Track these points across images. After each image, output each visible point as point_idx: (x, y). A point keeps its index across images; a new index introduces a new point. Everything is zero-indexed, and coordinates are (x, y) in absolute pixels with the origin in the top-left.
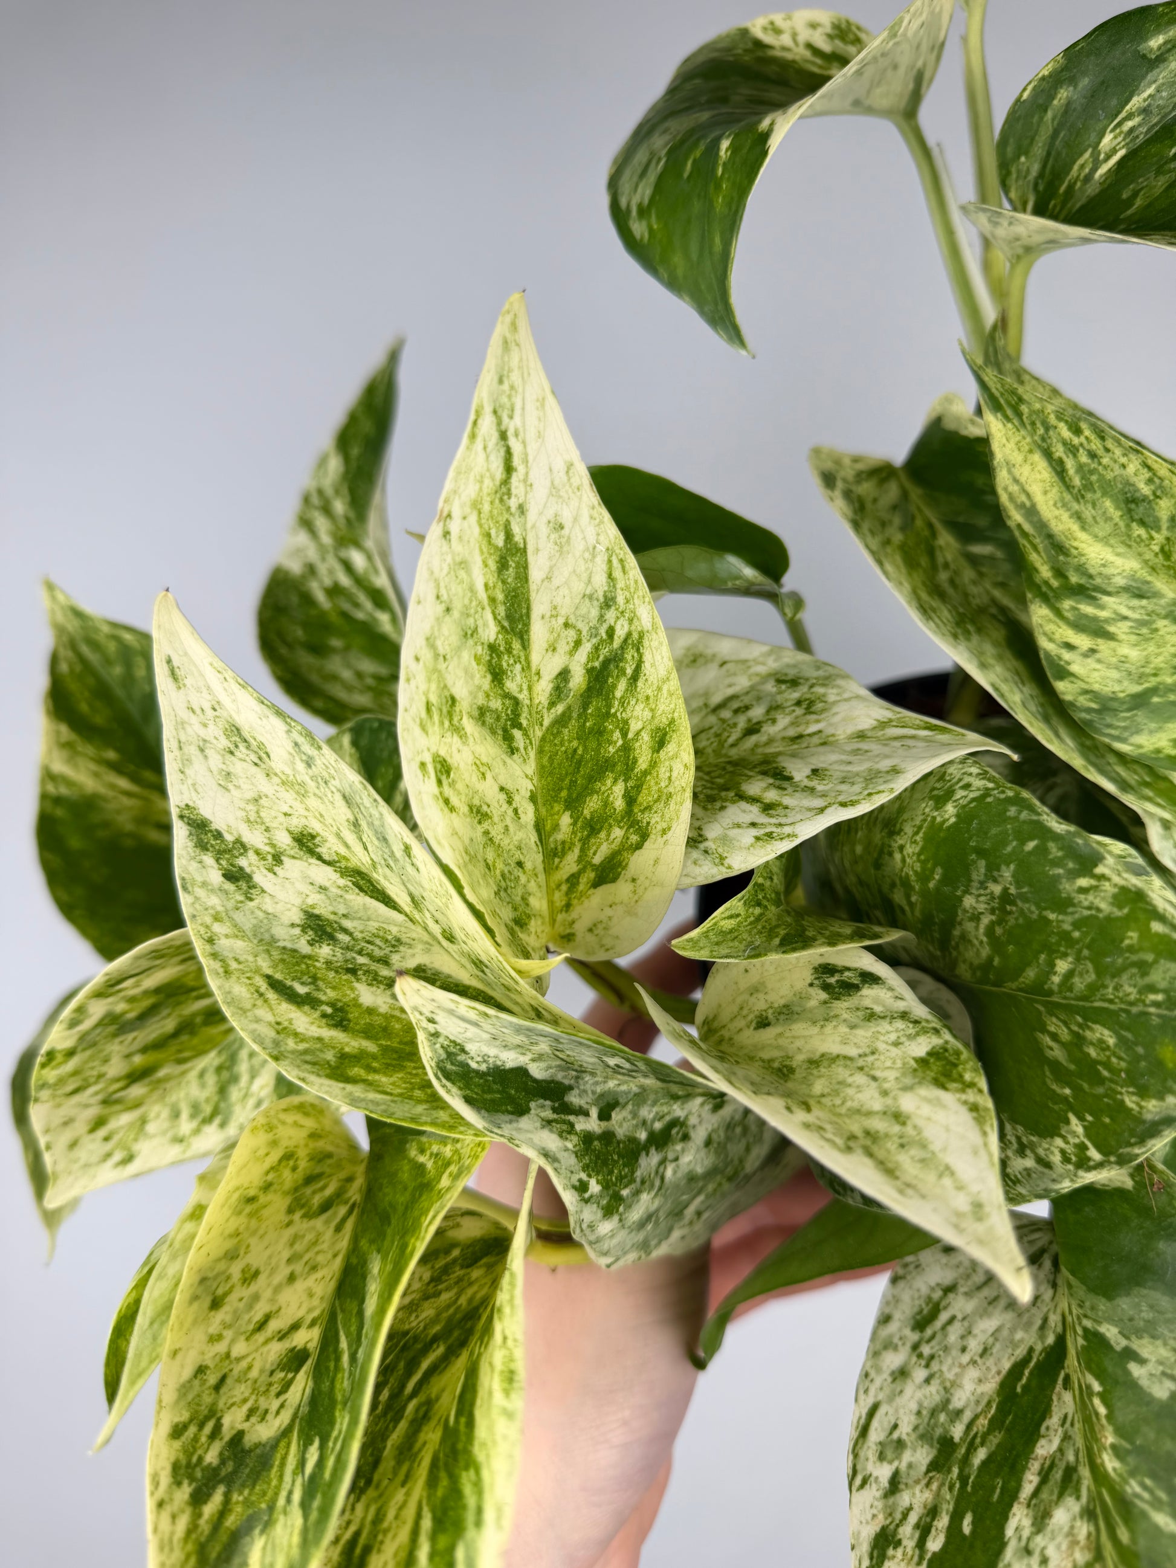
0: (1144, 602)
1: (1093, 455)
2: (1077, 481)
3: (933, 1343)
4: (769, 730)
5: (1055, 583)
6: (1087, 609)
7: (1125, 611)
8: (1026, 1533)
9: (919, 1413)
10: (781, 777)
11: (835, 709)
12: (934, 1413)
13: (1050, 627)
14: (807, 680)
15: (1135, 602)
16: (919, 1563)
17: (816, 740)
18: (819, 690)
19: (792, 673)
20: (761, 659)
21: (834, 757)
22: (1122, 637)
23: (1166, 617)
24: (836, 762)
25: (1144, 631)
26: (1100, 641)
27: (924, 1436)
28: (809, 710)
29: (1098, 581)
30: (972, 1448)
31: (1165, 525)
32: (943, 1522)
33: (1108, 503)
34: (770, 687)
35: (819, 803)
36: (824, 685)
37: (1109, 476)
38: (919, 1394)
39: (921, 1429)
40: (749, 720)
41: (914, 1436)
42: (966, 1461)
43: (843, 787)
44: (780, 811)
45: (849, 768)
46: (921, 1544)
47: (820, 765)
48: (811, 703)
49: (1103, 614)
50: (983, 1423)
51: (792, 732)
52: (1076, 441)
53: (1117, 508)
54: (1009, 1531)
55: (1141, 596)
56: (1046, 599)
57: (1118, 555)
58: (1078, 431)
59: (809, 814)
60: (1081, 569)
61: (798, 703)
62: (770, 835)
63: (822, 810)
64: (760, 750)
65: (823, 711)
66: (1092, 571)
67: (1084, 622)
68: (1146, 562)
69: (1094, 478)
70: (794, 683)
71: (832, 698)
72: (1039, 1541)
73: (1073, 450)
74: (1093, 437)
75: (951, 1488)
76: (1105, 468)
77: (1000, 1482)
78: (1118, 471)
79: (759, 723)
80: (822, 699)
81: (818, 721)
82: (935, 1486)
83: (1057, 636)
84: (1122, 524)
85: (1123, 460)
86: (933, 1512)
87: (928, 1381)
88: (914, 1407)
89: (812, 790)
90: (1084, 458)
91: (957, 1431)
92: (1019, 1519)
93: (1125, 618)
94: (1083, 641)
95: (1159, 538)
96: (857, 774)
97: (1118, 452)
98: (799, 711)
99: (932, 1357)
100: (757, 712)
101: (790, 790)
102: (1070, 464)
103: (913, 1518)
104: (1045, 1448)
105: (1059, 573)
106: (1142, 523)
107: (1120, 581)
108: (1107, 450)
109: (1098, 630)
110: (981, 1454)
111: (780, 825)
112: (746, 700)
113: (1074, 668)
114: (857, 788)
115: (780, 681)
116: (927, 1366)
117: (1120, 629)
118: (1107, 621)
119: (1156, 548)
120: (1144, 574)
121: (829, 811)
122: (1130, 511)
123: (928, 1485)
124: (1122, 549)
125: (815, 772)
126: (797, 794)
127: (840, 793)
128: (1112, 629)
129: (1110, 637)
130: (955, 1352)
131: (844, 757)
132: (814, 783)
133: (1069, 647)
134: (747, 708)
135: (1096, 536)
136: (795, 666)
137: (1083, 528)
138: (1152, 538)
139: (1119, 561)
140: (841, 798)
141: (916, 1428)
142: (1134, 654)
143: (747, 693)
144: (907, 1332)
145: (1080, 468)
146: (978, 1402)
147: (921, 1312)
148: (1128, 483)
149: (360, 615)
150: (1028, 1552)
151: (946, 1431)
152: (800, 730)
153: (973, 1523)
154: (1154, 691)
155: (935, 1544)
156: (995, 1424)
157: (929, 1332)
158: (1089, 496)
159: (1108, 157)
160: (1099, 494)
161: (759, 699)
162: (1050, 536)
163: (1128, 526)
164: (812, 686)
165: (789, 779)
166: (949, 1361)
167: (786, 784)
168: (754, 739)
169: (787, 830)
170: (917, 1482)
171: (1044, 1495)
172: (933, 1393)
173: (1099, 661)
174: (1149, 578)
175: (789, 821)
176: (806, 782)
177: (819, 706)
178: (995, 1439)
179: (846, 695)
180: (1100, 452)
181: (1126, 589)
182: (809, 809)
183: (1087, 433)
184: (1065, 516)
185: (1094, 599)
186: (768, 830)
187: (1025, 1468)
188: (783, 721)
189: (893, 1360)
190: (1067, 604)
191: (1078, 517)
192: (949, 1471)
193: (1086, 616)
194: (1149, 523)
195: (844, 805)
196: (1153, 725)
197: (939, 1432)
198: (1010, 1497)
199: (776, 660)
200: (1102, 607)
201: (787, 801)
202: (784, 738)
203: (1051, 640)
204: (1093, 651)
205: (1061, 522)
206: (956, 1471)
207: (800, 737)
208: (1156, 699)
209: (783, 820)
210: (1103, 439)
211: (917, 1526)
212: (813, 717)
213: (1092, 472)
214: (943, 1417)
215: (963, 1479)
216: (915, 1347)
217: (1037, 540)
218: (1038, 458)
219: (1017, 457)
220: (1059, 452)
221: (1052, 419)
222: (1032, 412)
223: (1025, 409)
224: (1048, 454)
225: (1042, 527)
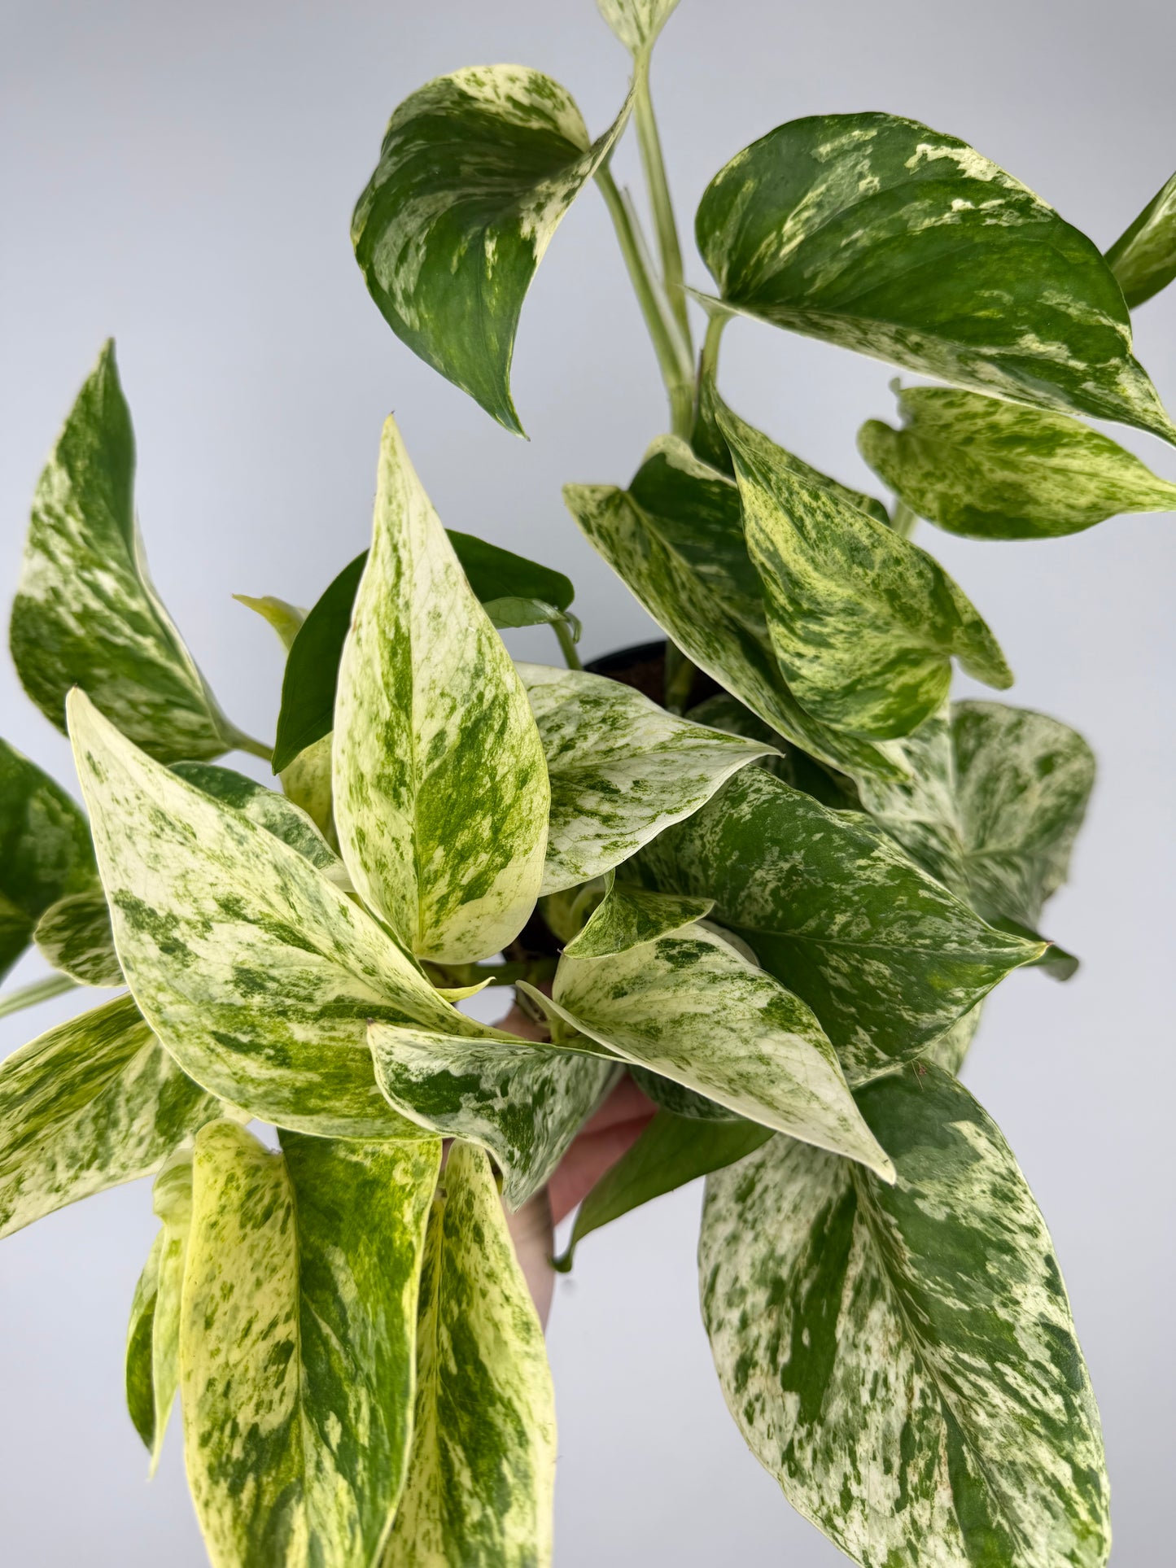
0: (856, 618)
1: (827, 516)
2: (813, 534)
4: (583, 746)
5: (790, 609)
6: (814, 627)
7: (841, 626)
10: (609, 791)
11: (636, 725)
13: (785, 642)
14: (607, 700)
15: (849, 619)
17: (625, 753)
18: (619, 708)
19: (593, 694)
20: (564, 684)
21: (648, 769)
22: (838, 645)
23: (869, 627)
24: (651, 773)
25: (854, 639)
26: (822, 650)
28: (614, 727)
29: (824, 606)
31: (877, 566)
33: (836, 551)
34: (576, 708)
35: (649, 812)
36: (624, 704)
37: (839, 531)
40: (563, 738)
43: (665, 796)
44: (617, 821)
45: (664, 778)
47: (639, 777)
48: (615, 721)
49: (826, 630)
51: (603, 747)
52: (814, 504)
53: (843, 554)
55: (853, 615)
56: (782, 620)
57: (839, 586)
58: (816, 497)
59: (644, 823)
60: (812, 599)
61: (604, 721)
62: (615, 844)
63: (653, 818)
64: (578, 764)
65: (626, 726)
66: (820, 600)
67: (812, 636)
68: (859, 590)
69: (827, 533)
70: (596, 703)
71: (631, 715)
73: (812, 511)
74: (828, 503)
76: (837, 525)
78: (846, 528)
79: (571, 740)
80: (623, 716)
81: (624, 736)
83: (791, 648)
84: (845, 566)
85: (851, 520)
89: (639, 800)
90: (820, 518)
93: (842, 631)
94: (810, 651)
95: (872, 574)
96: (673, 784)
97: (847, 515)
98: (605, 728)
100: (569, 731)
101: (620, 802)
102: (808, 521)
105: (793, 601)
106: (861, 564)
107: (839, 605)
108: (839, 513)
109: (821, 642)
111: (622, 834)
112: (557, 720)
113: (804, 672)
114: (677, 796)
115: (583, 702)
117: (837, 641)
118: (829, 635)
119: (868, 581)
120: (856, 598)
121: (659, 818)
122: (853, 556)
124: (842, 582)
125: (636, 783)
126: (628, 805)
127: (663, 802)
128: (832, 641)
129: (829, 646)
131: (656, 768)
132: (639, 794)
133: (800, 656)
134: (559, 727)
135: (825, 575)
136: (595, 688)
137: (816, 569)
138: (867, 574)
139: (840, 591)
140: (666, 807)
142: (846, 657)
143: (557, 713)
145: (817, 525)
148: (853, 537)
149: (120, 641)
152: (611, 744)
158: (822, 545)
159: (790, 239)
160: (830, 544)
161: (568, 718)
162: (789, 574)
163: (850, 567)
164: (612, 706)
165: (617, 791)
167: (615, 797)
168: (570, 754)
169: (629, 838)
173: (820, 664)
174: (860, 601)
175: (628, 830)
176: (632, 794)
177: (622, 722)
179: (643, 712)
180: (834, 513)
181: (844, 610)
182: (643, 819)
183: (824, 499)
184: (802, 560)
185: (821, 619)
186: (613, 840)
188: (593, 737)
190: (798, 625)
191: (813, 561)
193: (814, 633)
194: (866, 564)
195: (670, 812)
199: (576, 684)
200: (825, 625)
201: (621, 812)
202: (597, 752)
203: (786, 651)
204: (817, 657)
205: (798, 564)
207: (611, 750)
208: (859, 687)
209: (623, 830)
210: (837, 504)
212: (619, 732)
213: (826, 528)
217: (777, 576)
218: (781, 515)
219: (763, 513)
220: (800, 511)
221: (796, 487)
222: (778, 480)
223: (773, 477)
224: (790, 513)
225: (782, 567)
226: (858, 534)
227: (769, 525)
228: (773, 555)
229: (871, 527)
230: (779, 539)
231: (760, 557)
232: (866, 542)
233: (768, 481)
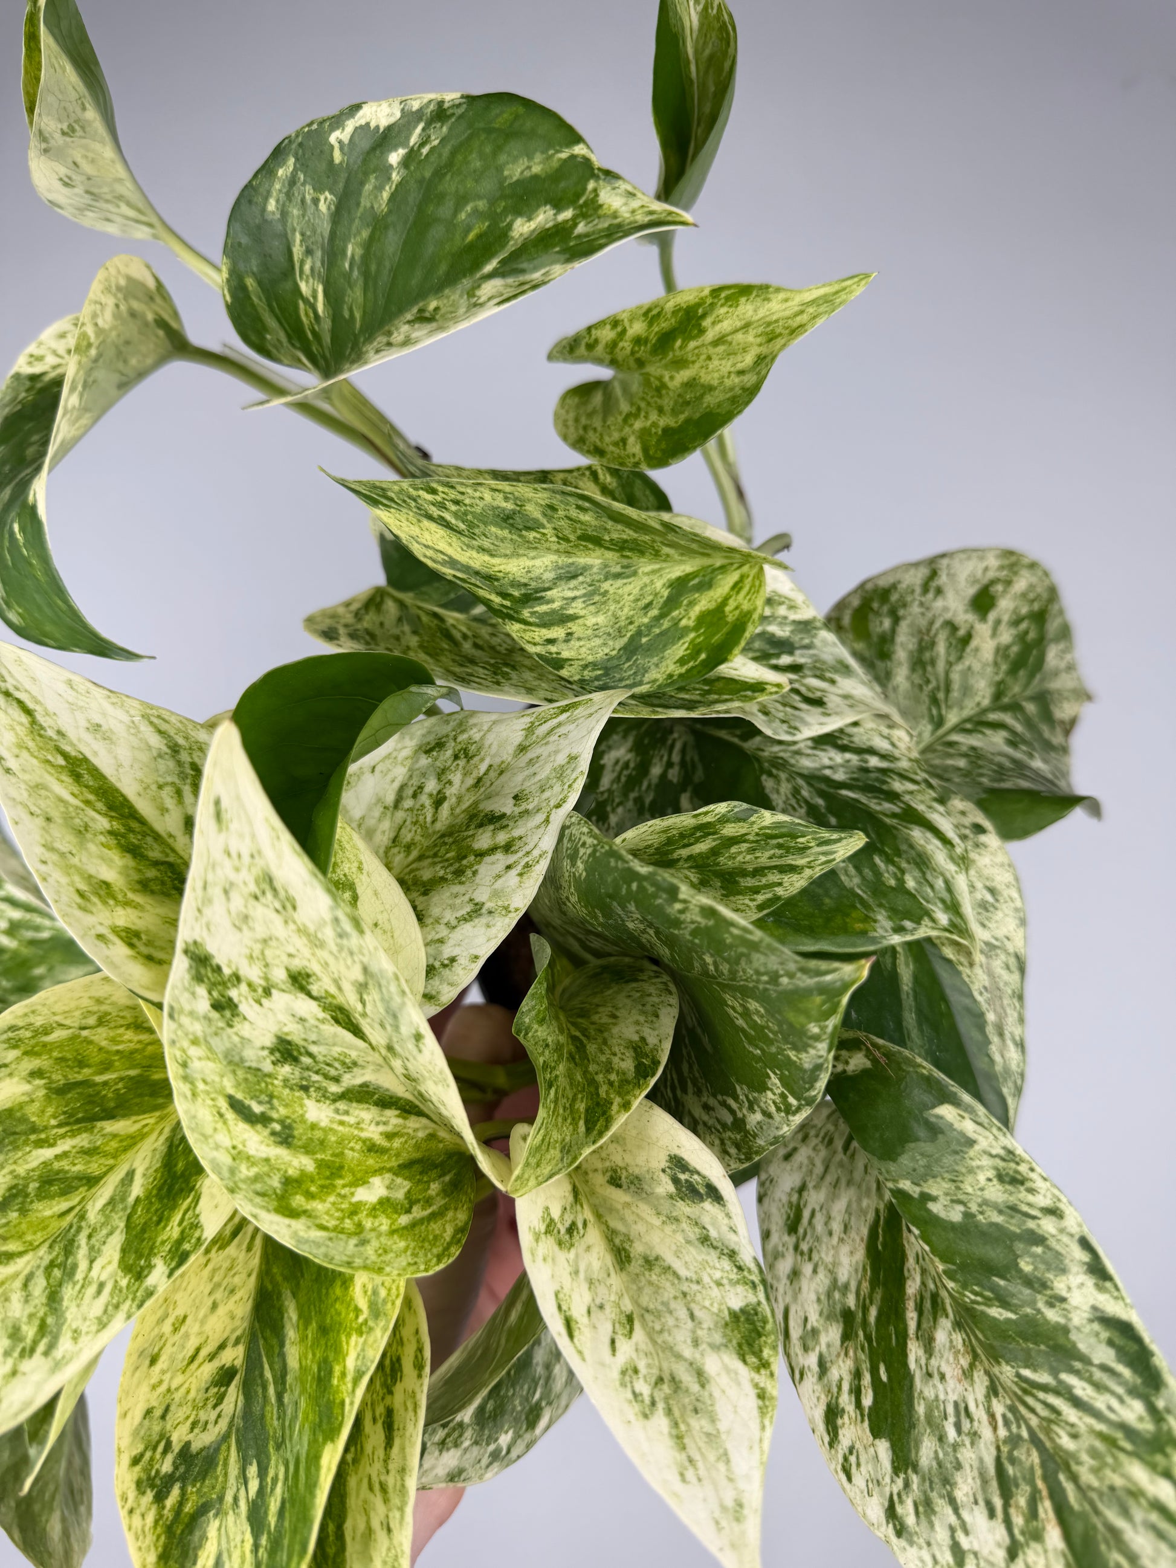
0: (581, 578)
1: (457, 502)
2: (462, 526)
3: (808, 1237)
5: (508, 603)
6: (543, 608)
7: (570, 594)
8: (923, 1362)
9: (819, 1300)
12: (829, 1295)
13: (528, 636)
14: (447, 736)
15: (573, 583)
16: (862, 1421)
19: (431, 739)
20: (400, 746)
22: (582, 613)
23: (606, 579)
25: (597, 598)
26: (570, 624)
27: (829, 1317)
29: (533, 584)
30: (865, 1310)
31: (544, 521)
32: (867, 1379)
33: (493, 529)
37: (478, 510)
38: (813, 1286)
39: (825, 1312)
41: (822, 1321)
42: (865, 1322)
44: (518, 844)
46: (858, 1405)
49: (556, 605)
50: (866, 1285)
52: (439, 498)
53: (502, 529)
54: (912, 1365)
55: (574, 577)
56: (512, 618)
57: (533, 558)
58: (434, 492)
60: (515, 584)
62: (527, 866)
64: (458, 811)
66: (523, 580)
67: (547, 618)
68: (557, 551)
69: (470, 517)
70: (440, 745)
72: (934, 1362)
73: (441, 506)
74: (446, 490)
75: (863, 1349)
76: (471, 506)
77: (892, 1328)
78: (481, 504)
79: (439, 792)
82: (851, 1353)
83: (537, 639)
84: (515, 537)
85: (478, 494)
86: (857, 1375)
87: (815, 1271)
88: (813, 1297)
90: (454, 508)
91: (851, 1302)
92: (915, 1351)
93: (574, 599)
94: (558, 632)
95: (548, 531)
97: (469, 491)
99: (811, 1251)
101: (511, 824)
102: (448, 516)
103: (846, 1387)
104: (912, 1288)
105: (504, 595)
106: (528, 529)
107: (549, 576)
108: (463, 493)
109: (562, 619)
110: (873, 1312)
113: (566, 654)
115: (428, 752)
116: (810, 1259)
117: (577, 608)
118: (562, 608)
119: (554, 539)
120: (564, 560)
122: (512, 525)
123: (846, 1354)
124: (532, 554)
125: (516, 797)
126: (520, 823)
128: (571, 612)
129: (573, 618)
130: (825, 1239)
133: (552, 641)
135: (506, 556)
137: (492, 556)
138: (544, 534)
139: (538, 562)
141: (821, 1314)
142: (601, 619)
144: (786, 1238)
145: (456, 514)
146: (856, 1271)
147: (789, 1217)
148: (494, 508)
150: (930, 1375)
151: (844, 1304)
153: (887, 1370)
154: (639, 633)
155: (867, 1401)
156: (874, 1283)
157: (801, 1231)
158: (476, 531)
159: (315, 297)
160: (482, 526)
161: (424, 775)
162: (477, 573)
163: (521, 536)
166: (824, 1247)
167: (504, 822)
170: (838, 1355)
171: (925, 1325)
172: (822, 1280)
173: (579, 639)
174: (570, 561)
176: (517, 810)
178: (878, 1296)
180: (459, 497)
181: (559, 578)
183: (440, 489)
184: (474, 554)
185: (542, 598)
187: (904, 1309)
189: (784, 1266)
190: (526, 613)
191: (482, 549)
192: (857, 1336)
193: (546, 613)
194: (533, 525)
196: (655, 660)
197: (838, 1307)
198: (903, 1337)
199: (411, 740)
200: (552, 601)
203: (536, 644)
204: (570, 634)
205: (475, 559)
206: (861, 1333)
208: (644, 640)
210: (453, 487)
211: (851, 1391)
213: (465, 514)
214: (837, 1295)
215: (868, 1337)
216: (796, 1248)
217: (473, 580)
218: (426, 523)
219: (415, 530)
220: (435, 512)
221: (414, 493)
222: (396, 493)
223: (390, 494)
224: (430, 518)
225: (466, 569)
226: (495, 504)
227: (427, 538)
228: (452, 563)
229: (499, 491)
230: (442, 546)
231: (448, 572)
232: (509, 506)
233: (391, 500)
